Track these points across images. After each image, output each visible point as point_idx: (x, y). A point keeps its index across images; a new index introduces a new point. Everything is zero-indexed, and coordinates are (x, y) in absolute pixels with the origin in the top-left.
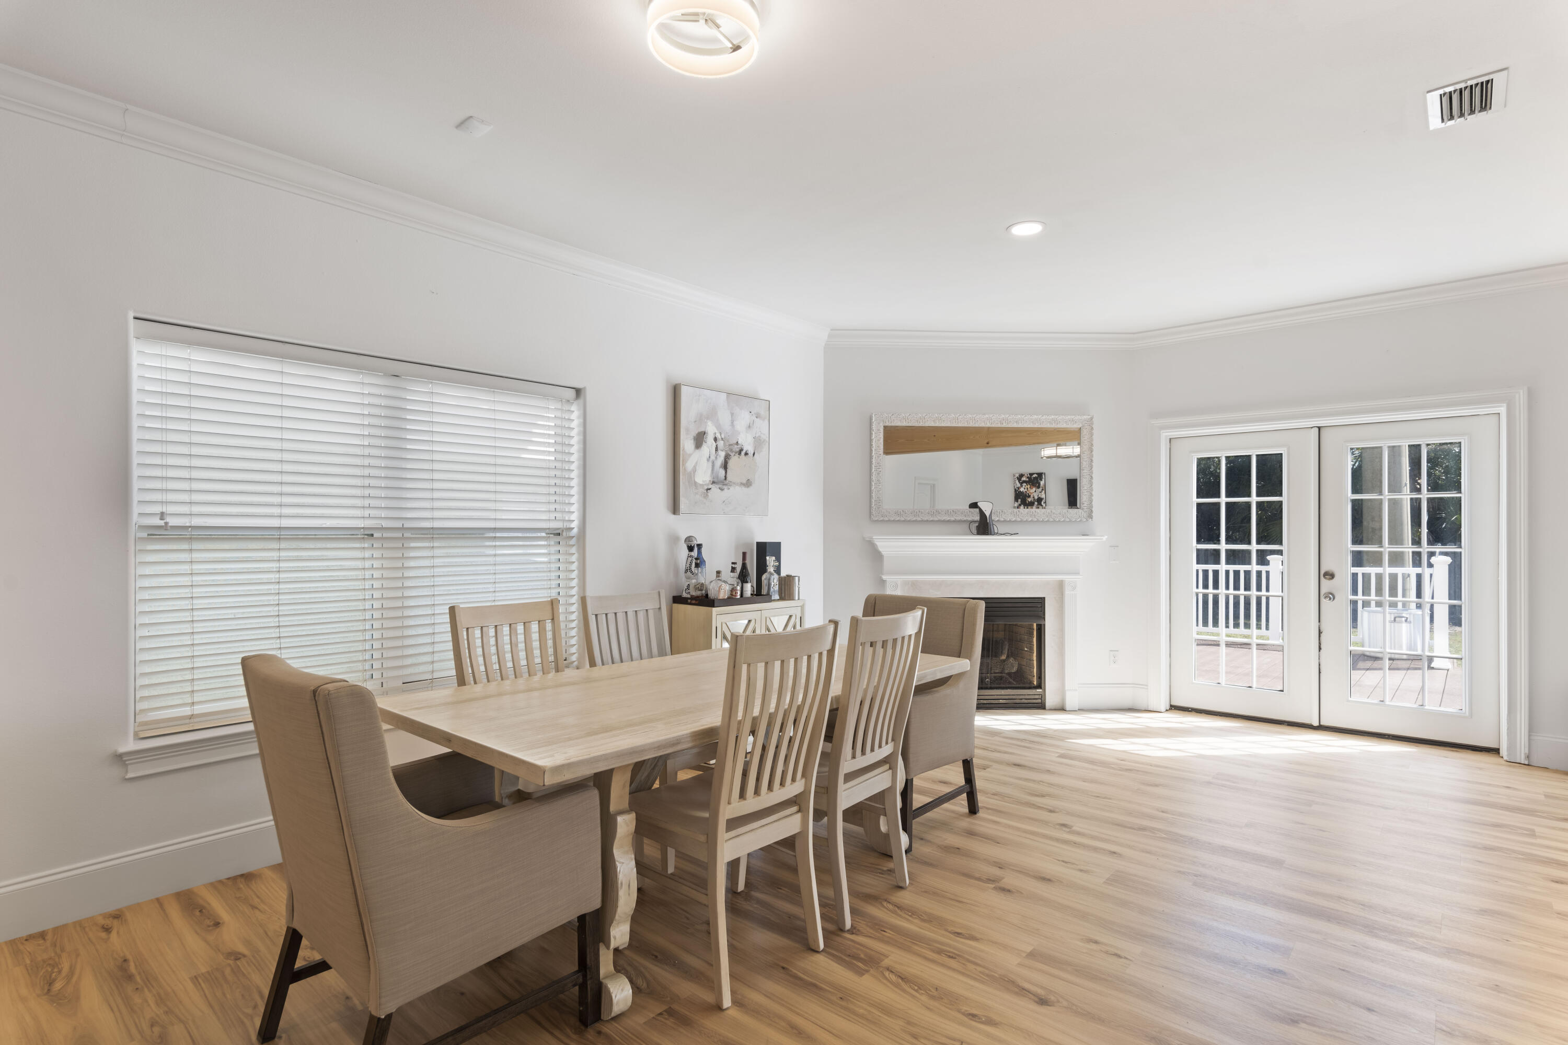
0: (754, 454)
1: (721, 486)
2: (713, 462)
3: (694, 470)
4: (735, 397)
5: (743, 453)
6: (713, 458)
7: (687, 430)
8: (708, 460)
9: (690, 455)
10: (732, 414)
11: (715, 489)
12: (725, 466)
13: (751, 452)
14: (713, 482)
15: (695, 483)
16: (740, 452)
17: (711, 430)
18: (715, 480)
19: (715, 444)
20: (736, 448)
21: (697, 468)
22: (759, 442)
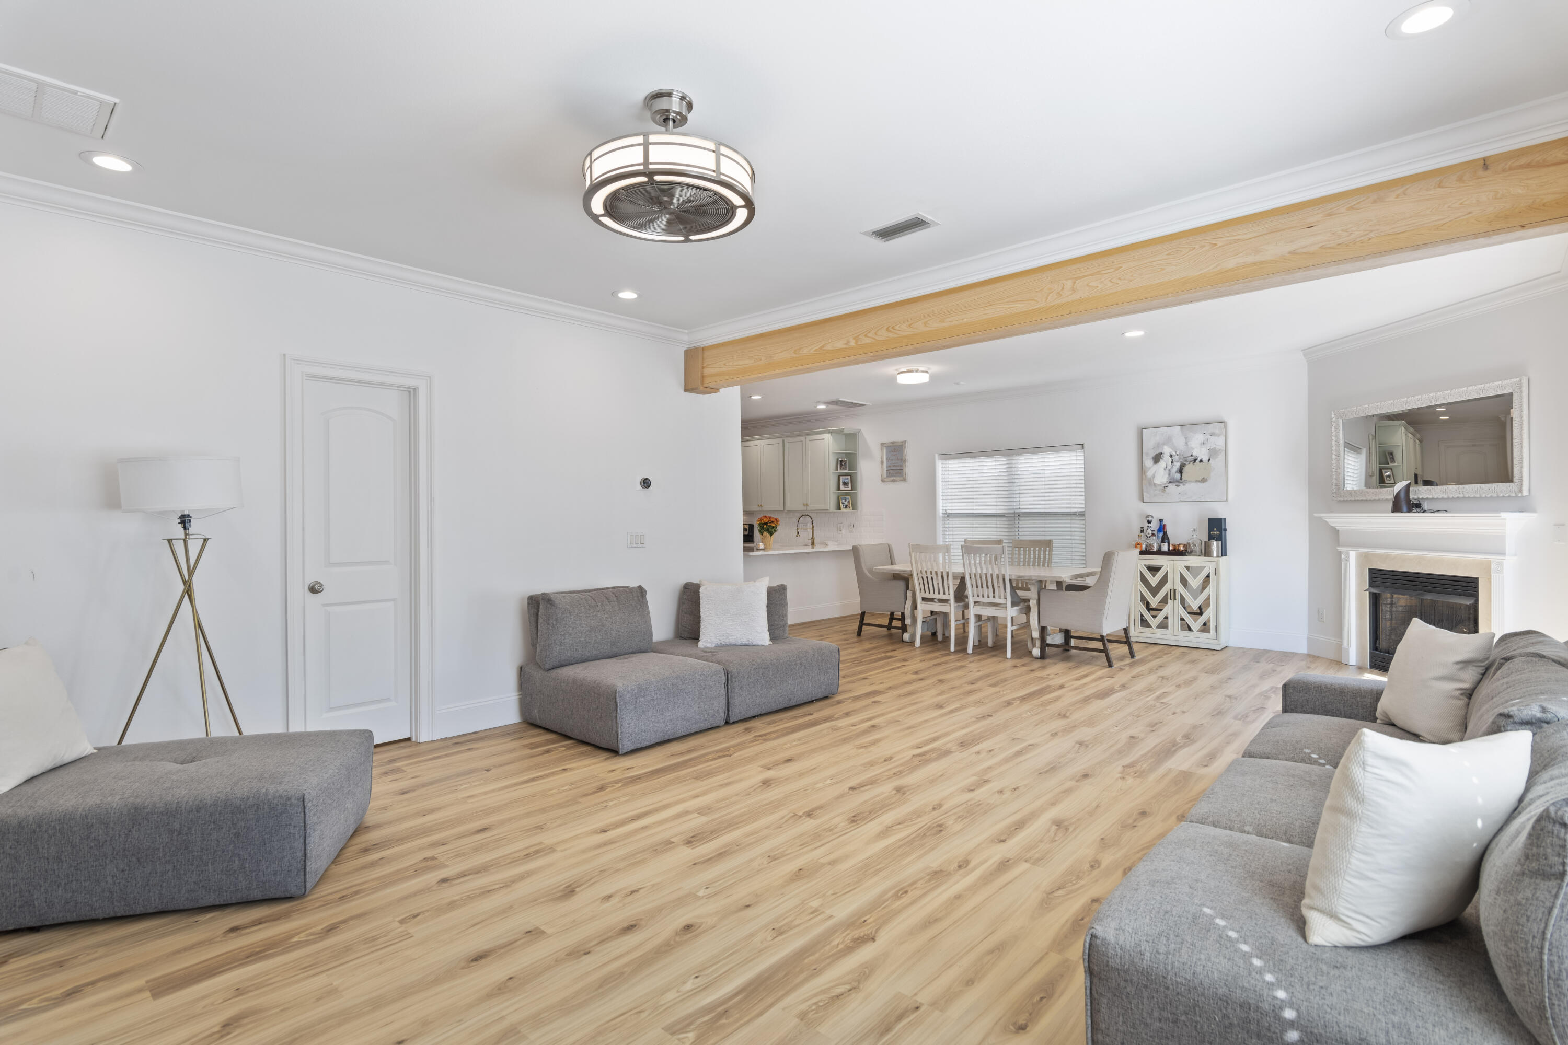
0: (1209, 460)
1: (1177, 484)
2: (1170, 470)
3: (1154, 476)
4: (1186, 426)
5: (1197, 461)
6: (1169, 467)
7: (1147, 454)
8: (1165, 469)
9: (1150, 468)
10: (1186, 438)
11: (1172, 487)
12: (1181, 471)
13: (1205, 458)
14: (1170, 482)
15: (1155, 484)
16: (1195, 461)
17: (1167, 451)
18: (1172, 481)
19: (1170, 459)
20: (1192, 459)
21: (1156, 475)
22: (1213, 453)
